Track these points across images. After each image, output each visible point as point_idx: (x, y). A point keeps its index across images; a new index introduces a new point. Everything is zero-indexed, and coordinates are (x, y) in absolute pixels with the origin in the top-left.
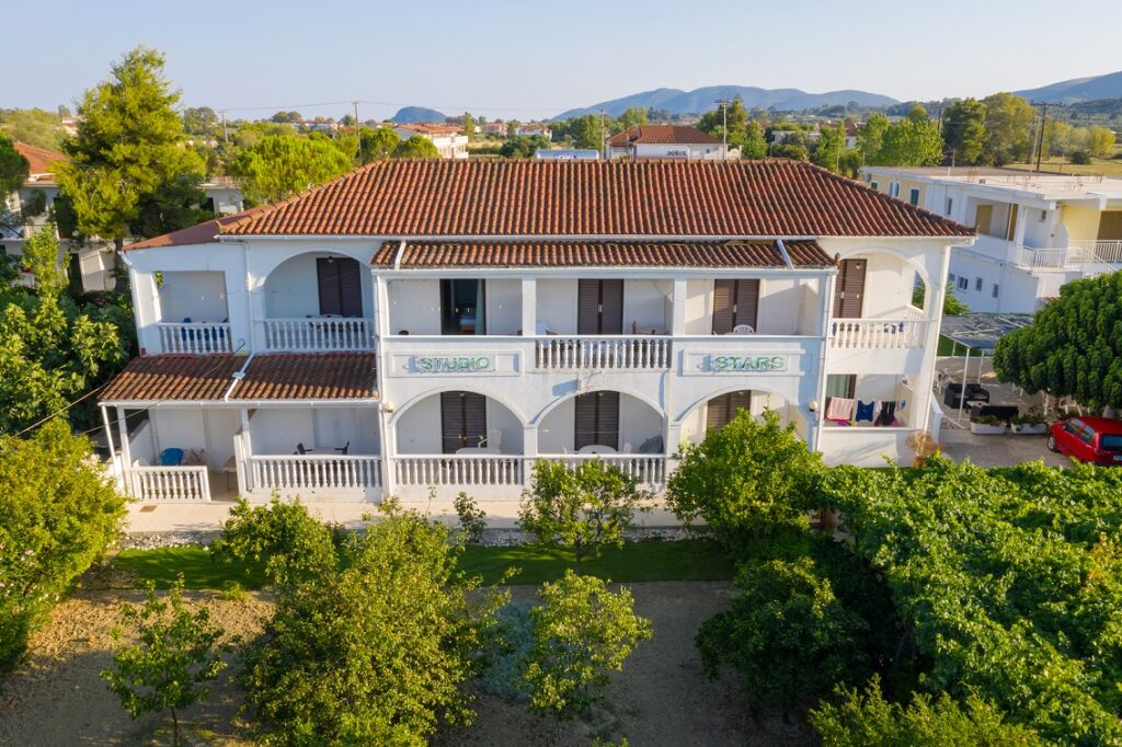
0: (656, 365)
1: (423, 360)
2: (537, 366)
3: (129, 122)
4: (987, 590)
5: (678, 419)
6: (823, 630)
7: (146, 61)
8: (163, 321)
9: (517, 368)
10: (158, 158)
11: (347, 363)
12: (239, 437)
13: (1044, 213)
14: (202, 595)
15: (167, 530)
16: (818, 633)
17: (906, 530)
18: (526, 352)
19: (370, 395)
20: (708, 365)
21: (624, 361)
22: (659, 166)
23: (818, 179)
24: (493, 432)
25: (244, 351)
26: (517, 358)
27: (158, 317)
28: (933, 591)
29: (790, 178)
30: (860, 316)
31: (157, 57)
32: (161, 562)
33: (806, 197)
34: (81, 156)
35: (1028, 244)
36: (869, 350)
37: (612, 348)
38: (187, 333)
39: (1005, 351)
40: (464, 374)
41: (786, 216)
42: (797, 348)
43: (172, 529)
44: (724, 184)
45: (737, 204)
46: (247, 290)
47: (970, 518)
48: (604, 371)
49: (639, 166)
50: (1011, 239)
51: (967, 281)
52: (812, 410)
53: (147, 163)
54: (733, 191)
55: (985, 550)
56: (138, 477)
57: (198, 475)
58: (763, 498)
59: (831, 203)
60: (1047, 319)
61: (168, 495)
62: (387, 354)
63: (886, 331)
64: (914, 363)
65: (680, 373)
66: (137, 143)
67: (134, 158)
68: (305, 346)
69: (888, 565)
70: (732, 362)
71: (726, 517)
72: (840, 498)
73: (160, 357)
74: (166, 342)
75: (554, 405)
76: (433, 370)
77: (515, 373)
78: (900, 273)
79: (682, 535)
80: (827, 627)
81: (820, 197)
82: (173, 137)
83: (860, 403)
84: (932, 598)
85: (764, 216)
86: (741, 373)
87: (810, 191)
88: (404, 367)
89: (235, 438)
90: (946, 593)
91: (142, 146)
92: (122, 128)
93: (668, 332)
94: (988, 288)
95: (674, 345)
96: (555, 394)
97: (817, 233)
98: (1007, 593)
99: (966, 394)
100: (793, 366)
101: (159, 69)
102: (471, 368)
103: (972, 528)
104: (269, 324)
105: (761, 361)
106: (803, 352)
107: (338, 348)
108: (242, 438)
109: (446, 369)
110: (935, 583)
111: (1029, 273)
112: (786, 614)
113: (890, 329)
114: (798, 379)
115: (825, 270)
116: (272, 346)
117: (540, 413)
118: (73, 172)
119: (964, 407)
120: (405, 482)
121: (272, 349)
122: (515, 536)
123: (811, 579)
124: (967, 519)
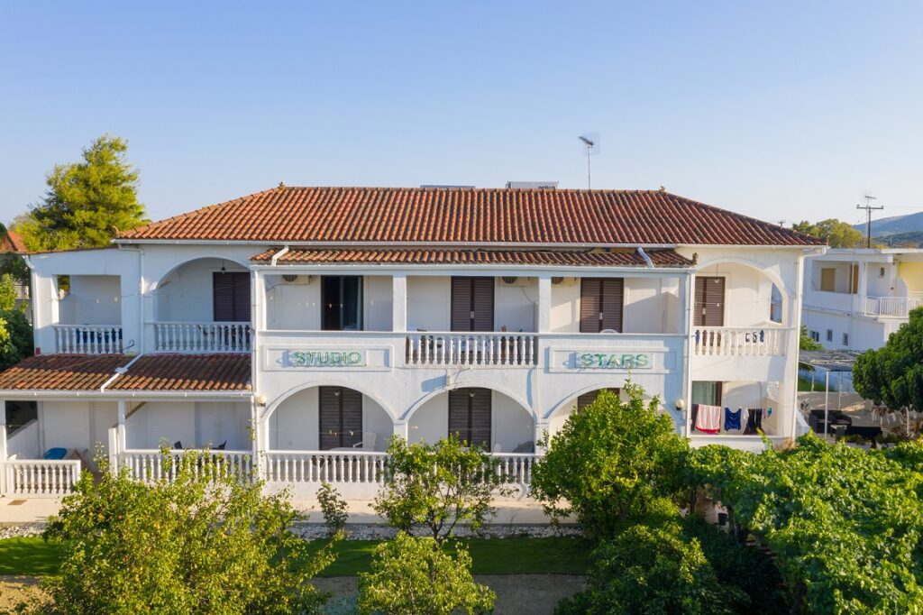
0: (523, 362)
1: (296, 355)
2: (407, 362)
3: (92, 194)
4: (887, 550)
5: (546, 417)
6: (694, 598)
7: (111, 146)
8: (60, 323)
9: (387, 362)
10: (114, 224)
11: (228, 363)
12: (115, 430)
13: (883, 270)
14: (36, 582)
15: (27, 521)
16: (688, 601)
17: (784, 492)
18: (397, 347)
19: (244, 388)
20: (574, 362)
21: (492, 358)
22: (529, 195)
23: (675, 204)
24: (368, 435)
25: (133, 351)
26: (387, 353)
27: (56, 319)
28: (824, 548)
29: (649, 204)
30: (722, 325)
31: (122, 142)
32: (10, 550)
33: (664, 217)
34: (47, 221)
35: (872, 294)
36: (732, 358)
37: (480, 344)
38: (81, 334)
39: (865, 368)
40: (335, 369)
41: (646, 229)
42: (660, 345)
43: (33, 520)
44: (588, 207)
45: (601, 221)
46: (140, 294)
47: (855, 485)
48: (472, 367)
49: (511, 194)
50: (855, 292)
51: (818, 334)
52: (679, 409)
53: (105, 227)
54: (597, 212)
55: (877, 517)
56: (12, 470)
57: (71, 469)
58: (628, 475)
59: (688, 221)
60: (900, 340)
61: (40, 490)
62: (262, 347)
63: (747, 340)
64: (777, 371)
65: (547, 370)
66: (96, 211)
67: (93, 223)
68: (192, 348)
69: (767, 529)
70: (597, 359)
71: (589, 496)
72: (709, 472)
73: (52, 356)
74: (61, 343)
75: (423, 402)
76: (305, 364)
77: (386, 369)
78: (757, 290)
79: (550, 532)
80: (699, 594)
81: (678, 216)
82: (128, 206)
83: (727, 410)
84: (823, 556)
85: (625, 230)
86: (606, 371)
87: (668, 213)
88: (278, 361)
89: (110, 431)
90: (839, 551)
91: (100, 213)
92: (85, 199)
93: (535, 329)
94: (838, 338)
95: (541, 341)
96: (424, 390)
97: (675, 242)
98: (913, 553)
99: (829, 419)
100: (657, 363)
101: (122, 153)
102: (343, 363)
103: (858, 495)
104: (159, 326)
105: (626, 358)
106: (667, 349)
107: (223, 351)
108: (117, 432)
109: (318, 363)
110: (824, 541)
111: (875, 319)
112: (649, 580)
113: (750, 337)
114: (663, 377)
115: (684, 269)
116: (160, 347)
117: (410, 408)
118: (39, 234)
119: (828, 432)
120: (275, 478)
121: (161, 351)
122: (378, 531)
123: (678, 544)
124: (851, 487)
